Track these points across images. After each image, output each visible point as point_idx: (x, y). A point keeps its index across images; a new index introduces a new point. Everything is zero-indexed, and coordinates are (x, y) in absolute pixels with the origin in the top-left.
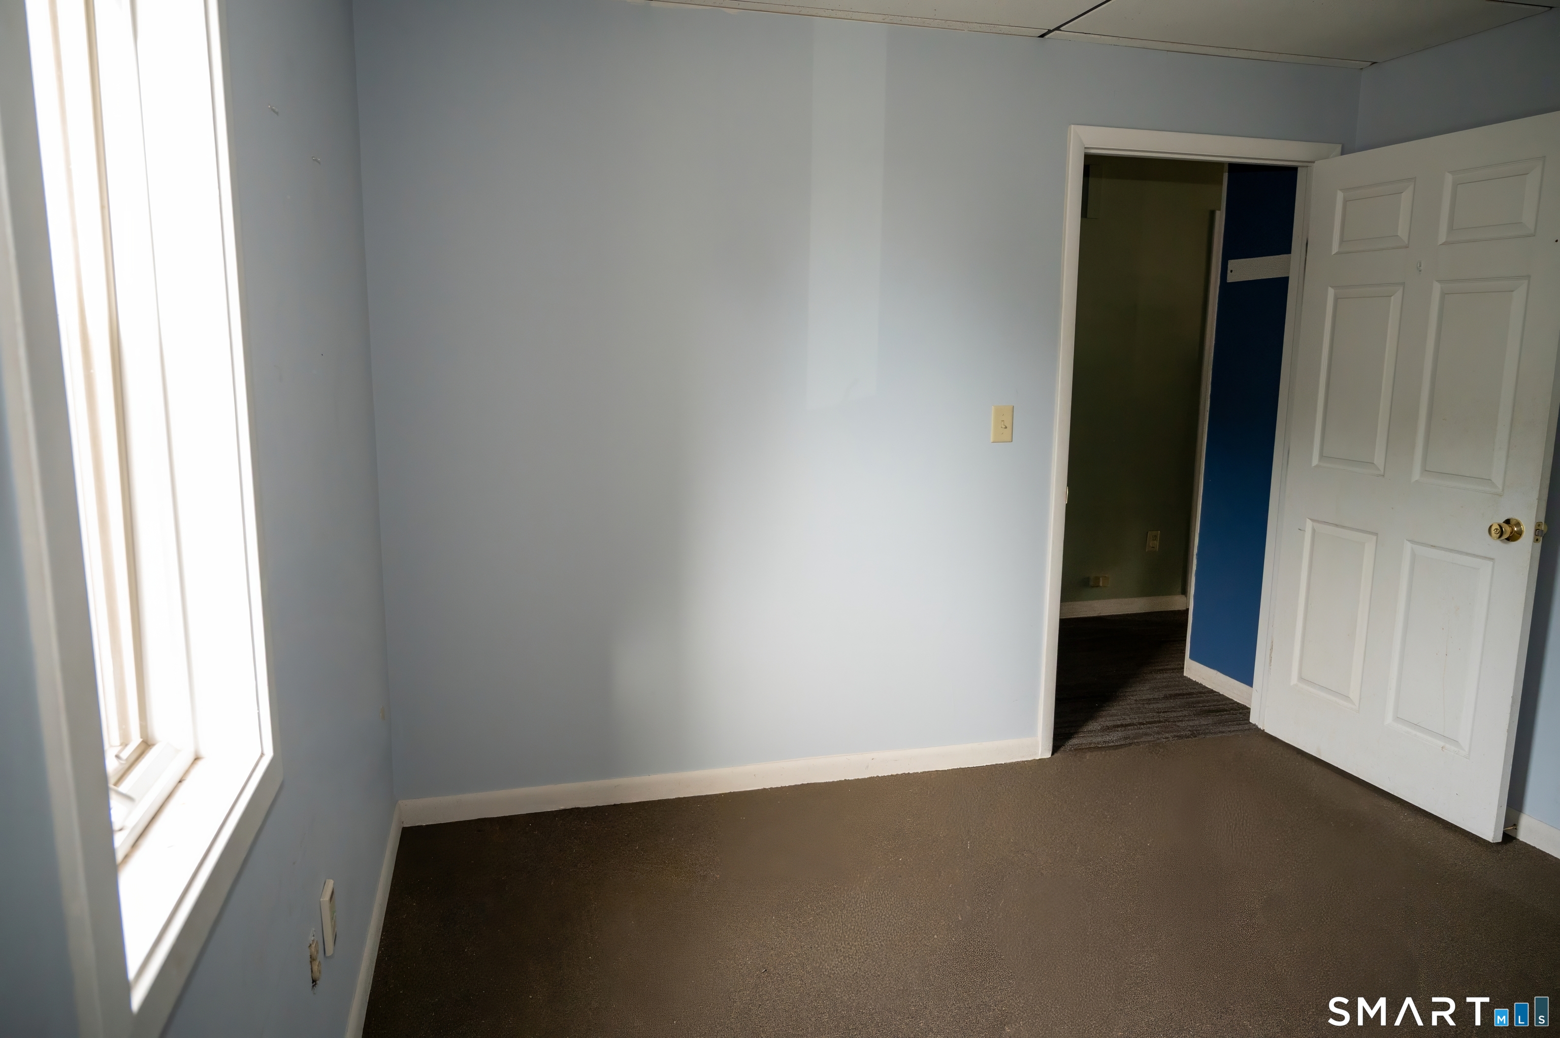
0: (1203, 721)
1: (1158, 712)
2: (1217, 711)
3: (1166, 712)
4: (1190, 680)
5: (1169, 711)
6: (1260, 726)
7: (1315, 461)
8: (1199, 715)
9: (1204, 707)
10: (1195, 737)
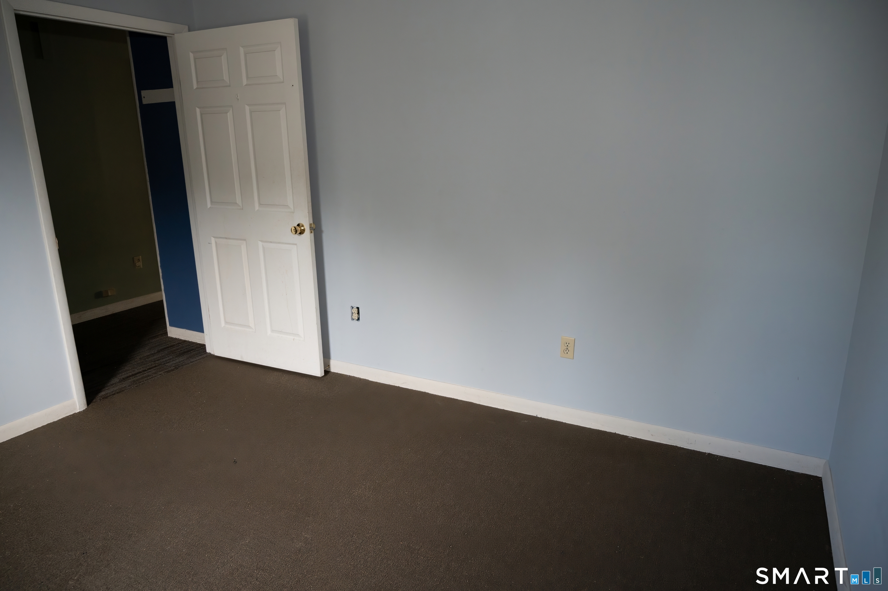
0: (181, 359)
1: (154, 361)
2: (188, 351)
3: (159, 360)
4: (172, 338)
5: (161, 359)
6: (212, 353)
7: (209, 205)
8: (178, 356)
9: (181, 351)
10: (177, 369)
